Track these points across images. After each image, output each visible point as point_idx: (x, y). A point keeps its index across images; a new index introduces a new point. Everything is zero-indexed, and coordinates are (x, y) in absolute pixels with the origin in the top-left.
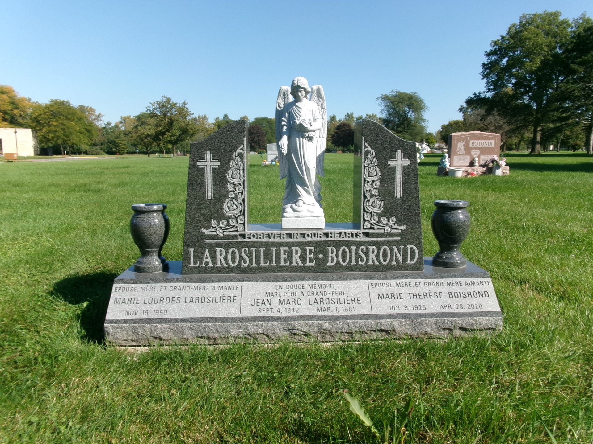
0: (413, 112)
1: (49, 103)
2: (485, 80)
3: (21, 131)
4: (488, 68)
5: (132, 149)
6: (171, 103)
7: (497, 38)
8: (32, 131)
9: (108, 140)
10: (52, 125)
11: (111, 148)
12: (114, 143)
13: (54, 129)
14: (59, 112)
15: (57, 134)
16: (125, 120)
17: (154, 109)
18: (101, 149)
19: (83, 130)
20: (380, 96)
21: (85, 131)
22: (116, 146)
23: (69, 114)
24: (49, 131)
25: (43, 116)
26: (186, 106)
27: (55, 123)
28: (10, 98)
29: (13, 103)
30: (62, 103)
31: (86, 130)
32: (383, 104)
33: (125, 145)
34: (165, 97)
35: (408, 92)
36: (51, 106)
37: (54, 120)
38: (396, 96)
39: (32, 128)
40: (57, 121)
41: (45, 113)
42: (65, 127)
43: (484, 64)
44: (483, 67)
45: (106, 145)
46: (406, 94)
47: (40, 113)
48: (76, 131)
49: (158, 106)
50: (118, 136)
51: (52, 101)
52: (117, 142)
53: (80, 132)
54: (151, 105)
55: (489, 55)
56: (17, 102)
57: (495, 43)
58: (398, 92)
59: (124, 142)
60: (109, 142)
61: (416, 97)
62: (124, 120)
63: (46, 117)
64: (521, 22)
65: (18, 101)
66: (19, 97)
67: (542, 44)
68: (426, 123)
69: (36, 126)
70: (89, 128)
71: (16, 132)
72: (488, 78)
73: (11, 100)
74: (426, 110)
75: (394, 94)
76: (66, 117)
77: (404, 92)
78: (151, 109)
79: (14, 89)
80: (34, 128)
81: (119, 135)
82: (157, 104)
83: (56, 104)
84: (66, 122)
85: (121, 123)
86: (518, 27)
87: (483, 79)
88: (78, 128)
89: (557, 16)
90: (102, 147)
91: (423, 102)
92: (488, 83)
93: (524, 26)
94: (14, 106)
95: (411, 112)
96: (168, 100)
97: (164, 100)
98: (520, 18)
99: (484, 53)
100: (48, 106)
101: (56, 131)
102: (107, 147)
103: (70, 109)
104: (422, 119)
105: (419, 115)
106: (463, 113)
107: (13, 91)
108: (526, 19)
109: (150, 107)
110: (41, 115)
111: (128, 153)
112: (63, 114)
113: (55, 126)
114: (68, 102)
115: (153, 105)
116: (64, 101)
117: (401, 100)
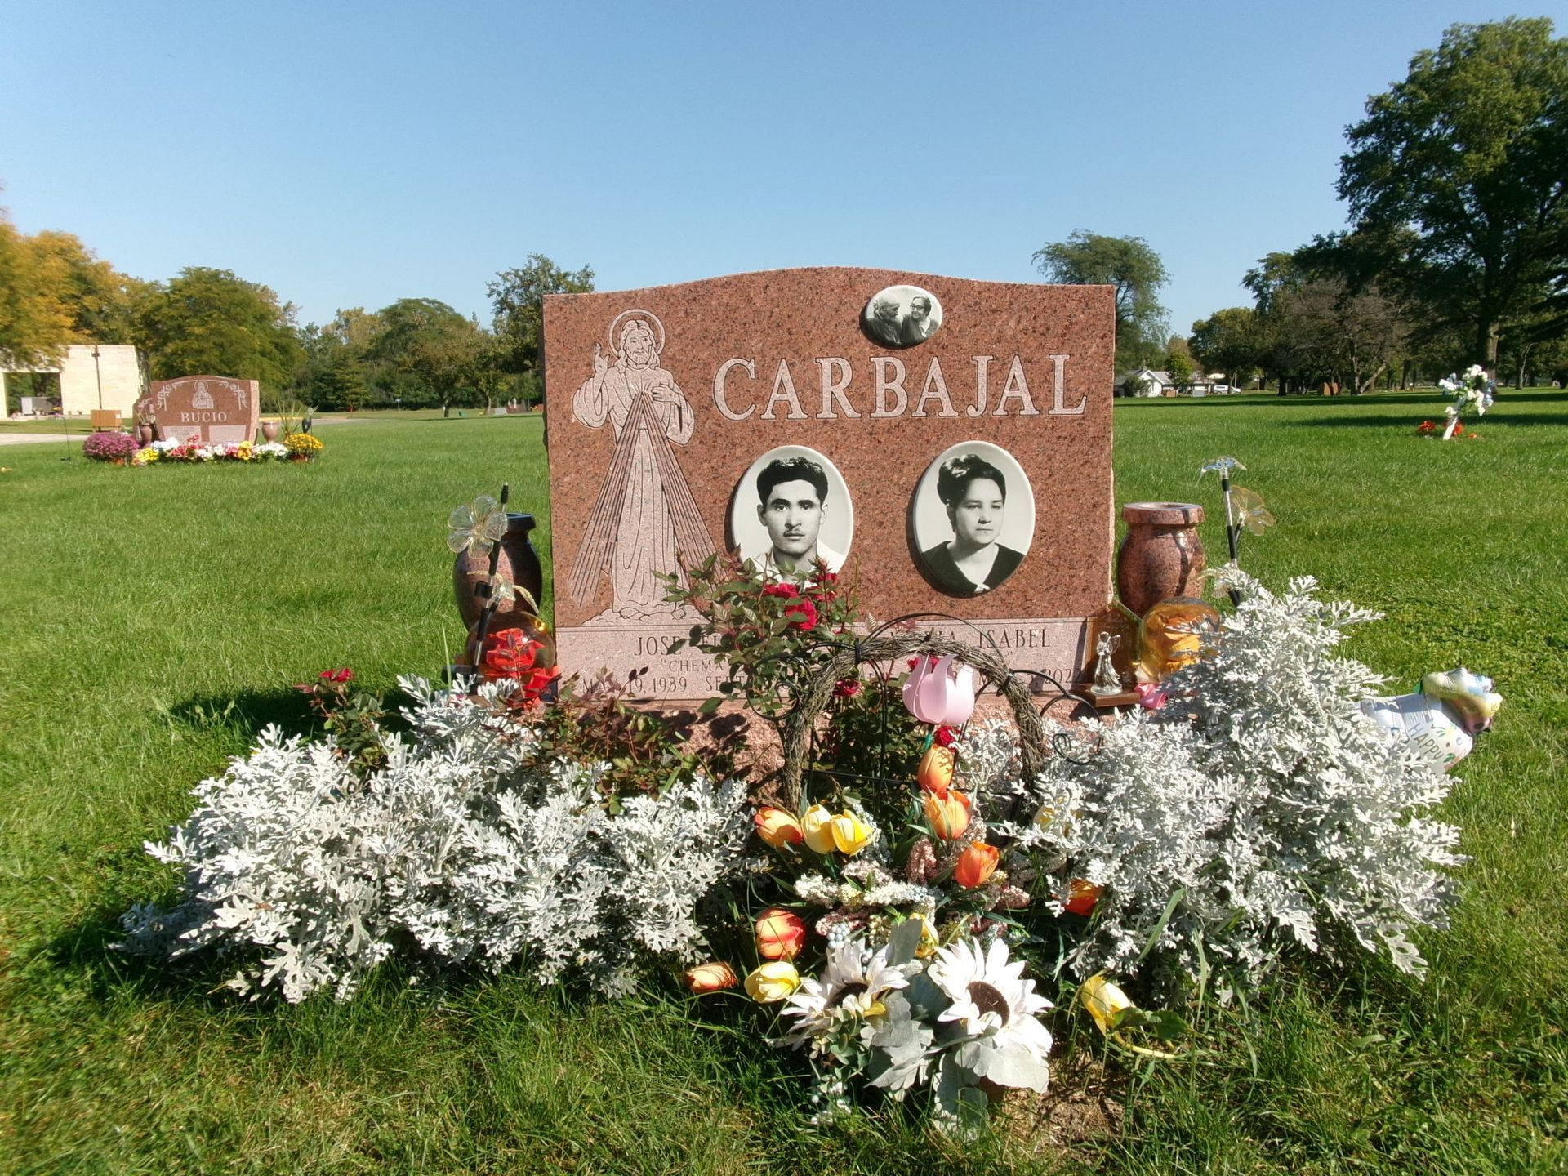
0: (1129, 287)
1: (181, 277)
2: (1347, 203)
3: (108, 351)
4: (1355, 170)
5: (380, 396)
6: (553, 272)
7: (1383, 89)
8: (138, 350)
9: (314, 372)
10: (191, 334)
11: (325, 393)
12: (332, 381)
13: (195, 346)
14: (208, 300)
15: (205, 358)
16: (348, 319)
17: (508, 291)
18: (298, 397)
19: (269, 347)
20: (1042, 247)
21: (275, 352)
22: (336, 389)
23: (232, 303)
24: (184, 351)
25: (165, 310)
26: (591, 280)
27: (198, 330)
28: (74, 264)
29: (81, 278)
30: (215, 276)
31: (277, 346)
32: (1051, 270)
33: (360, 385)
34: (537, 258)
35: (1118, 236)
36: (187, 284)
37: (195, 321)
38: (1083, 247)
39: (135, 344)
40: (204, 323)
41: (170, 304)
42: (223, 340)
43: (1346, 160)
44: (1345, 166)
45: (310, 387)
46: (1114, 243)
47: (157, 303)
48: (254, 351)
49: (518, 282)
50: (341, 363)
51: (188, 271)
52: (339, 377)
53: (263, 354)
54: (499, 280)
55: (1357, 134)
56: (91, 275)
57: (1378, 103)
58: (1089, 237)
59: (357, 378)
60: (319, 378)
61: (1140, 250)
62: (347, 321)
63: (174, 313)
64: (1443, 47)
65: (93, 273)
66: (95, 261)
67: (1507, 106)
68: (1165, 318)
69: (148, 338)
70: (283, 341)
71: (96, 355)
72: (1353, 196)
73: (76, 271)
74: (1165, 284)
75: (1080, 241)
76: (227, 312)
77: (1105, 236)
78: (501, 289)
79: (81, 241)
80: (143, 342)
81: (345, 358)
82: (517, 275)
83: (199, 280)
84: (225, 327)
85: (339, 327)
86: (1437, 59)
87: (1342, 198)
88: (257, 343)
89: (1543, 31)
90: (301, 391)
91: (1157, 261)
92: (1354, 210)
93: (1454, 55)
94: (84, 286)
95: (1124, 289)
96: (546, 264)
97: (535, 265)
98: (1445, 33)
99: (1343, 131)
100: (180, 285)
101: (201, 352)
102: (314, 392)
103: (236, 290)
104: (1153, 307)
105: (1144, 294)
106: (1255, 289)
107: (81, 247)
108: (1458, 37)
109: (498, 285)
110: (158, 308)
111: (368, 406)
112: (218, 303)
113: (198, 338)
114: (227, 273)
115: (505, 279)
116: (217, 273)
117: (1099, 258)
